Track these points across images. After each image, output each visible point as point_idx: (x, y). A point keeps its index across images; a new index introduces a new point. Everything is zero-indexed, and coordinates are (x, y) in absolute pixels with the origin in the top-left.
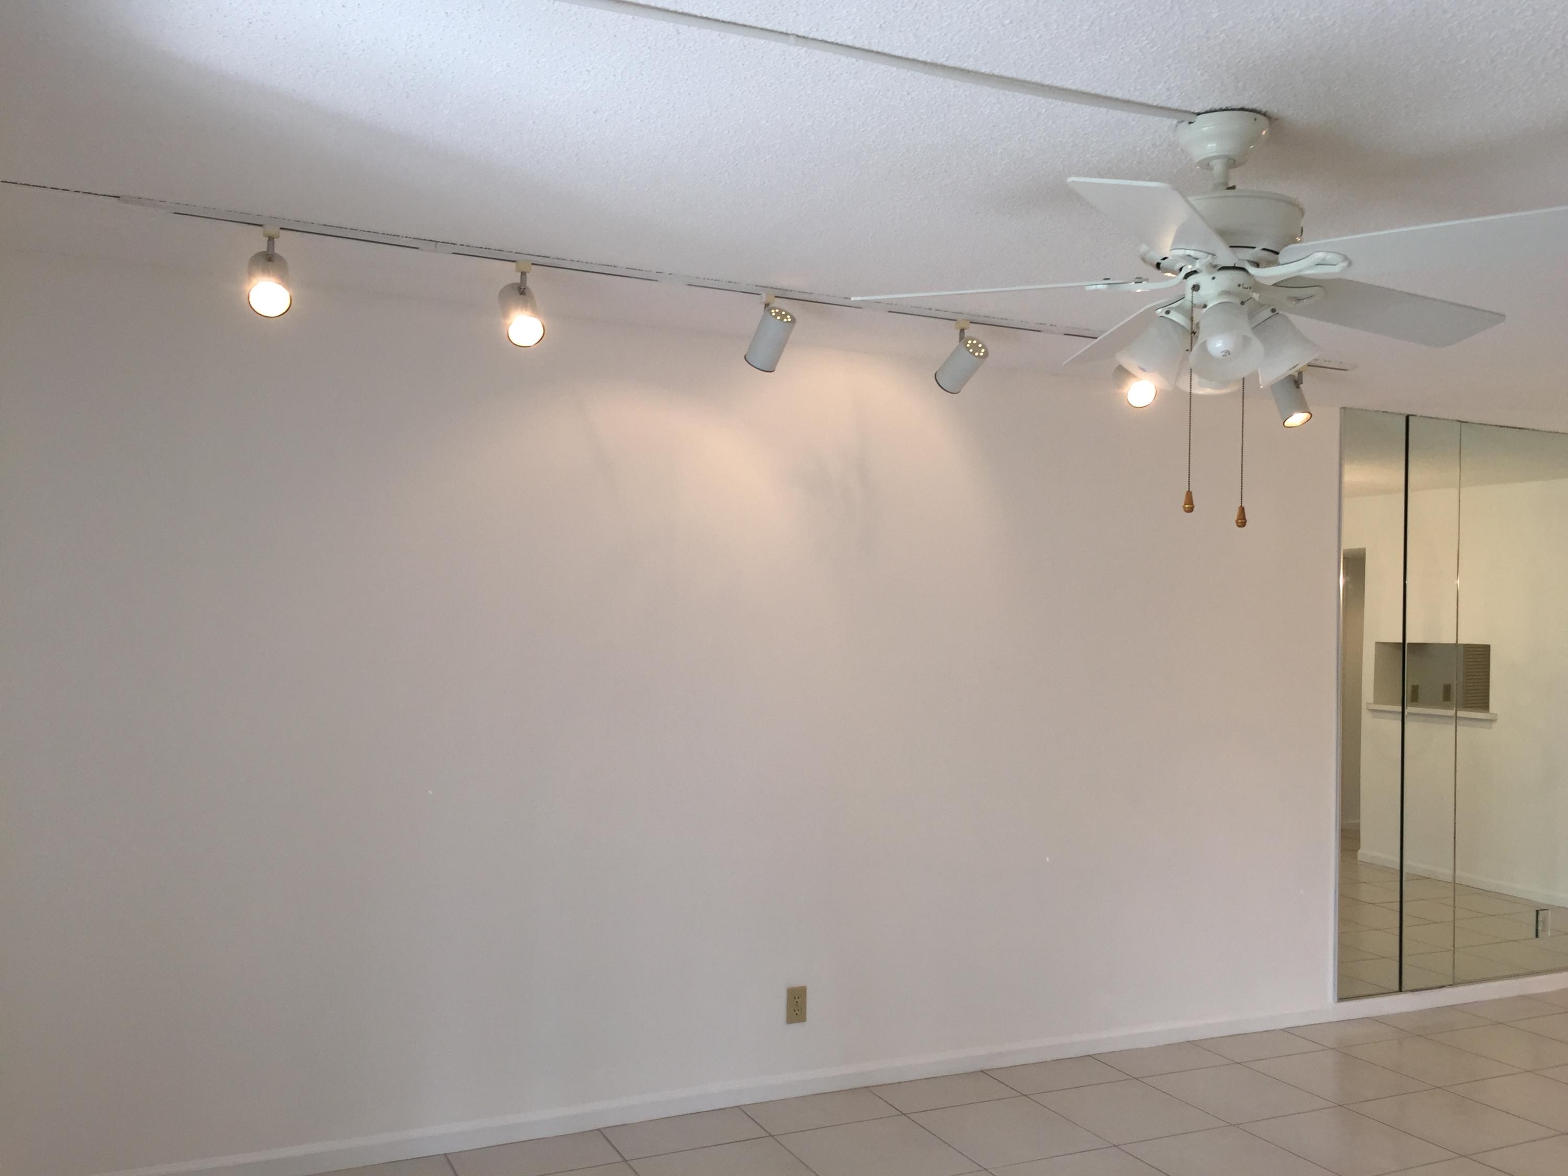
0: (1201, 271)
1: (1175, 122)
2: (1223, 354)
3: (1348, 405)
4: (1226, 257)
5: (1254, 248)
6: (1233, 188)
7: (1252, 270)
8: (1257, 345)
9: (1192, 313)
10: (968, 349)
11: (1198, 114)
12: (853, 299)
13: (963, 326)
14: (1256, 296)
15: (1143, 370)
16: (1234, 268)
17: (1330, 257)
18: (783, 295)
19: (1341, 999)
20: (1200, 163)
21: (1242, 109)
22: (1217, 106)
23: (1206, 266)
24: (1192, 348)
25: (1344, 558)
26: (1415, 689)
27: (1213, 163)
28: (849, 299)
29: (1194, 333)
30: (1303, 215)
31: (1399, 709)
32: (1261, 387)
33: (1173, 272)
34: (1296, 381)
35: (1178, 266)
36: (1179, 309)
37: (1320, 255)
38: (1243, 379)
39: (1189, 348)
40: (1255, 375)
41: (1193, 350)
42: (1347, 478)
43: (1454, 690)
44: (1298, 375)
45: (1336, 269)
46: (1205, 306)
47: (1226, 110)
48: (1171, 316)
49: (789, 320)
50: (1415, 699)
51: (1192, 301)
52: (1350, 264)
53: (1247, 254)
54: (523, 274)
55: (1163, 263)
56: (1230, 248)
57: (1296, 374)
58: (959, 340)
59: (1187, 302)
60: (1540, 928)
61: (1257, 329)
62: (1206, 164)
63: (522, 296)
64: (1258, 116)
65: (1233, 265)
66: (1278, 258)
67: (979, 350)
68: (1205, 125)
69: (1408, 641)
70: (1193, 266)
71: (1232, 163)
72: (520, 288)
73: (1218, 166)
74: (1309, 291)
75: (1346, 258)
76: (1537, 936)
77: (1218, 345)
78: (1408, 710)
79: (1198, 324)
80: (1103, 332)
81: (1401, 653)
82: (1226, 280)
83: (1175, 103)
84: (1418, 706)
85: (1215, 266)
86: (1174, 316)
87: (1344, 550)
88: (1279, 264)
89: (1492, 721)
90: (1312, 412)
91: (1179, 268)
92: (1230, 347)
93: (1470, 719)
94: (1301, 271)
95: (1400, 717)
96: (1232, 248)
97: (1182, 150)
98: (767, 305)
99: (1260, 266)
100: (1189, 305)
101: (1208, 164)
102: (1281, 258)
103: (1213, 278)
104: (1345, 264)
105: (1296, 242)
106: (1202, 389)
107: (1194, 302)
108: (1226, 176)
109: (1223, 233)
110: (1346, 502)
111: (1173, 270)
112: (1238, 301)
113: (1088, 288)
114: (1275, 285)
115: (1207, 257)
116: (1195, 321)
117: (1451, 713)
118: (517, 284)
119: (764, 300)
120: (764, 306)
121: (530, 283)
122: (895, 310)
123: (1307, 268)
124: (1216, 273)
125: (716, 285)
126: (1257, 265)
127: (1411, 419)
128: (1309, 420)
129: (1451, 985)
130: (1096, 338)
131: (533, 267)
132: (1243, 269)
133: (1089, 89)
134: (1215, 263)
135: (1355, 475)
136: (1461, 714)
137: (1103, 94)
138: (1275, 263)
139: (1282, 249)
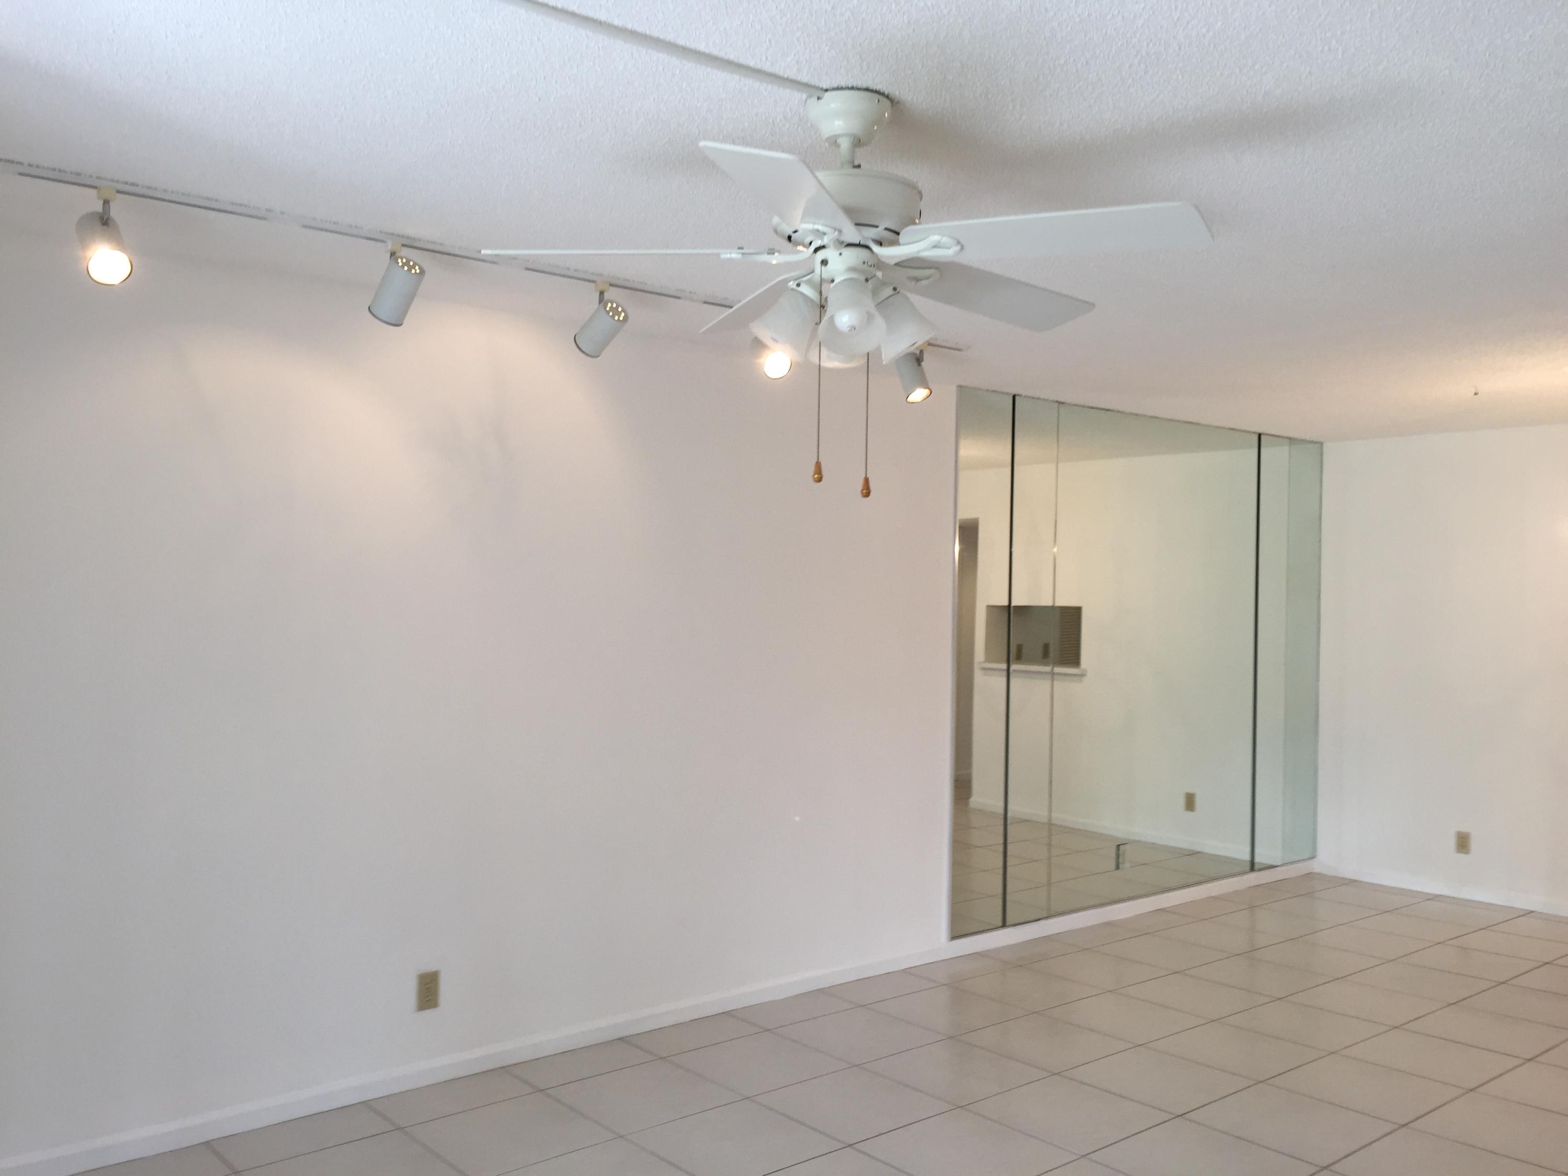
0: (830, 247)
1: (805, 96)
2: (848, 329)
3: (963, 383)
4: (852, 234)
5: (877, 227)
6: (859, 166)
7: (876, 248)
8: (879, 321)
9: (821, 285)
10: (608, 312)
11: (826, 90)
12: (483, 252)
13: (601, 287)
14: (879, 274)
15: (775, 340)
16: (859, 245)
17: (945, 240)
18: (411, 244)
19: (954, 938)
20: (828, 139)
21: (867, 90)
22: (843, 84)
23: (834, 242)
24: (820, 322)
25: (960, 527)
26: (1020, 648)
27: (840, 141)
28: (480, 252)
29: (822, 307)
30: (921, 198)
31: (1004, 666)
32: (884, 362)
33: (804, 246)
34: (918, 359)
35: (807, 241)
36: (809, 283)
37: (936, 238)
38: (868, 353)
39: (819, 321)
40: (878, 350)
41: (821, 324)
42: (963, 452)
43: (1051, 649)
44: (920, 353)
45: (948, 253)
46: (833, 281)
47: (852, 88)
48: (801, 289)
49: (418, 271)
50: (1019, 658)
51: (821, 276)
52: (962, 248)
53: (871, 233)
54: (106, 202)
55: (794, 236)
56: (855, 226)
57: (918, 352)
58: (598, 302)
59: (816, 277)
60: (1121, 861)
61: (881, 305)
62: (834, 141)
63: (105, 227)
64: (881, 98)
65: (858, 242)
66: (899, 239)
67: (619, 315)
68: (833, 102)
69: (1013, 604)
70: (822, 240)
71: (858, 143)
72: (101, 218)
73: (845, 144)
74: (927, 272)
75: (959, 243)
76: (1118, 867)
77: (844, 319)
78: (1014, 667)
79: (826, 298)
80: (739, 301)
81: (1006, 615)
82: (852, 256)
83: (805, 78)
84: (1021, 664)
85: (842, 242)
86: (805, 289)
87: (960, 520)
88: (900, 245)
89: (1083, 675)
90: (931, 388)
91: (809, 242)
92: (854, 322)
93: (1066, 675)
94: (918, 252)
95: (1005, 673)
96: (857, 227)
97: (812, 126)
98: (393, 254)
99: (883, 244)
100: (817, 278)
101: (836, 141)
102: (902, 238)
103: (841, 254)
104: (958, 248)
105: (915, 224)
106: (831, 362)
107: (823, 276)
108: (853, 153)
109: (849, 211)
110: (962, 475)
111: (804, 243)
112: (863, 278)
113: (723, 256)
114: (897, 264)
115: (834, 232)
116: (824, 296)
117: (1048, 669)
118: (97, 213)
119: (390, 247)
120: (389, 255)
121: (114, 212)
122: (532, 268)
123: (925, 250)
124: (843, 249)
125: (332, 227)
126: (880, 244)
127: (1017, 398)
128: (929, 396)
129: (1047, 918)
130: (731, 307)
131: (119, 195)
132: (867, 247)
133: (722, 54)
134: (843, 238)
135: (971, 450)
136: (1058, 670)
137: (736, 60)
138: (894, 243)
139: (902, 229)
